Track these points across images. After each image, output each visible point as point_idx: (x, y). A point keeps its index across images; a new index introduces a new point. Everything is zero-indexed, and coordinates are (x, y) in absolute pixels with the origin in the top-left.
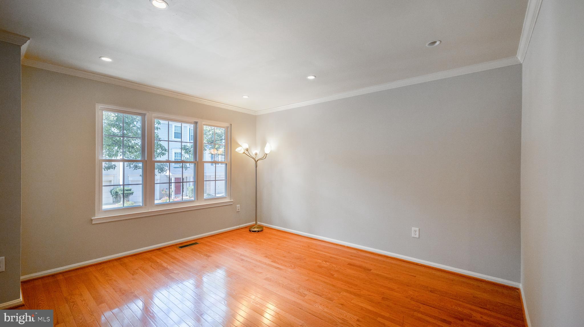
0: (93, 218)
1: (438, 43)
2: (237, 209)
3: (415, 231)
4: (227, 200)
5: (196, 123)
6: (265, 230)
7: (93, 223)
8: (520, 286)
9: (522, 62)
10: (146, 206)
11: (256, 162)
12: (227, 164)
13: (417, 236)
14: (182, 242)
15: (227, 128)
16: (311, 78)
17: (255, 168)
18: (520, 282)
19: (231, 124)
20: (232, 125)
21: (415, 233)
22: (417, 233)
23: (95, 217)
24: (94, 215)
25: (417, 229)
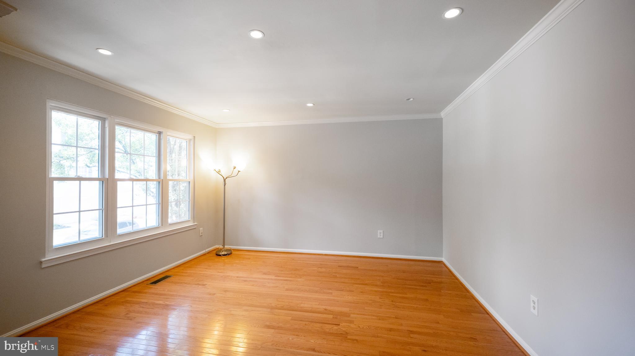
0: (43, 260)
1: (412, 99)
2: (200, 233)
3: (380, 233)
4: (191, 224)
5: (160, 133)
6: (234, 252)
7: (43, 266)
8: (443, 259)
9: (443, 117)
10: (107, 237)
11: (225, 180)
12: (189, 182)
13: (382, 237)
14: (148, 278)
15: (190, 140)
16: (310, 105)
17: (223, 186)
18: (442, 257)
19: (194, 137)
20: (196, 137)
21: (380, 234)
22: (382, 234)
23: (45, 258)
24: (44, 257)
25: (382, 231)
